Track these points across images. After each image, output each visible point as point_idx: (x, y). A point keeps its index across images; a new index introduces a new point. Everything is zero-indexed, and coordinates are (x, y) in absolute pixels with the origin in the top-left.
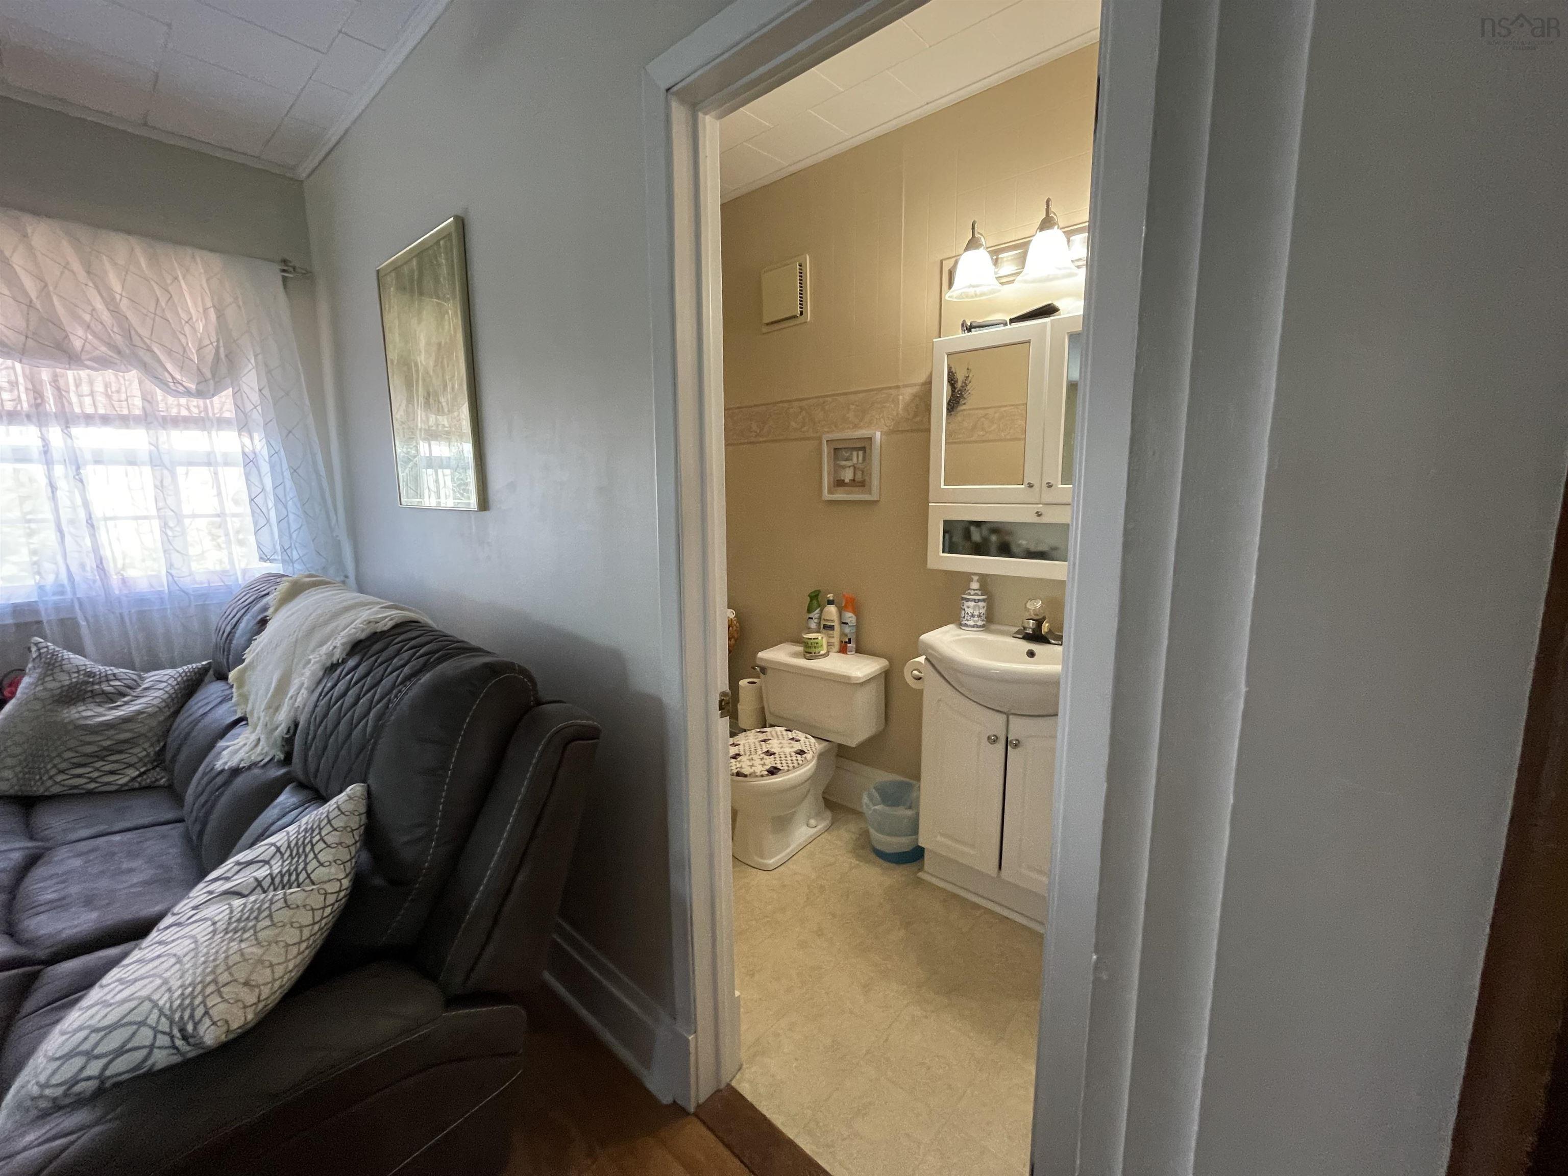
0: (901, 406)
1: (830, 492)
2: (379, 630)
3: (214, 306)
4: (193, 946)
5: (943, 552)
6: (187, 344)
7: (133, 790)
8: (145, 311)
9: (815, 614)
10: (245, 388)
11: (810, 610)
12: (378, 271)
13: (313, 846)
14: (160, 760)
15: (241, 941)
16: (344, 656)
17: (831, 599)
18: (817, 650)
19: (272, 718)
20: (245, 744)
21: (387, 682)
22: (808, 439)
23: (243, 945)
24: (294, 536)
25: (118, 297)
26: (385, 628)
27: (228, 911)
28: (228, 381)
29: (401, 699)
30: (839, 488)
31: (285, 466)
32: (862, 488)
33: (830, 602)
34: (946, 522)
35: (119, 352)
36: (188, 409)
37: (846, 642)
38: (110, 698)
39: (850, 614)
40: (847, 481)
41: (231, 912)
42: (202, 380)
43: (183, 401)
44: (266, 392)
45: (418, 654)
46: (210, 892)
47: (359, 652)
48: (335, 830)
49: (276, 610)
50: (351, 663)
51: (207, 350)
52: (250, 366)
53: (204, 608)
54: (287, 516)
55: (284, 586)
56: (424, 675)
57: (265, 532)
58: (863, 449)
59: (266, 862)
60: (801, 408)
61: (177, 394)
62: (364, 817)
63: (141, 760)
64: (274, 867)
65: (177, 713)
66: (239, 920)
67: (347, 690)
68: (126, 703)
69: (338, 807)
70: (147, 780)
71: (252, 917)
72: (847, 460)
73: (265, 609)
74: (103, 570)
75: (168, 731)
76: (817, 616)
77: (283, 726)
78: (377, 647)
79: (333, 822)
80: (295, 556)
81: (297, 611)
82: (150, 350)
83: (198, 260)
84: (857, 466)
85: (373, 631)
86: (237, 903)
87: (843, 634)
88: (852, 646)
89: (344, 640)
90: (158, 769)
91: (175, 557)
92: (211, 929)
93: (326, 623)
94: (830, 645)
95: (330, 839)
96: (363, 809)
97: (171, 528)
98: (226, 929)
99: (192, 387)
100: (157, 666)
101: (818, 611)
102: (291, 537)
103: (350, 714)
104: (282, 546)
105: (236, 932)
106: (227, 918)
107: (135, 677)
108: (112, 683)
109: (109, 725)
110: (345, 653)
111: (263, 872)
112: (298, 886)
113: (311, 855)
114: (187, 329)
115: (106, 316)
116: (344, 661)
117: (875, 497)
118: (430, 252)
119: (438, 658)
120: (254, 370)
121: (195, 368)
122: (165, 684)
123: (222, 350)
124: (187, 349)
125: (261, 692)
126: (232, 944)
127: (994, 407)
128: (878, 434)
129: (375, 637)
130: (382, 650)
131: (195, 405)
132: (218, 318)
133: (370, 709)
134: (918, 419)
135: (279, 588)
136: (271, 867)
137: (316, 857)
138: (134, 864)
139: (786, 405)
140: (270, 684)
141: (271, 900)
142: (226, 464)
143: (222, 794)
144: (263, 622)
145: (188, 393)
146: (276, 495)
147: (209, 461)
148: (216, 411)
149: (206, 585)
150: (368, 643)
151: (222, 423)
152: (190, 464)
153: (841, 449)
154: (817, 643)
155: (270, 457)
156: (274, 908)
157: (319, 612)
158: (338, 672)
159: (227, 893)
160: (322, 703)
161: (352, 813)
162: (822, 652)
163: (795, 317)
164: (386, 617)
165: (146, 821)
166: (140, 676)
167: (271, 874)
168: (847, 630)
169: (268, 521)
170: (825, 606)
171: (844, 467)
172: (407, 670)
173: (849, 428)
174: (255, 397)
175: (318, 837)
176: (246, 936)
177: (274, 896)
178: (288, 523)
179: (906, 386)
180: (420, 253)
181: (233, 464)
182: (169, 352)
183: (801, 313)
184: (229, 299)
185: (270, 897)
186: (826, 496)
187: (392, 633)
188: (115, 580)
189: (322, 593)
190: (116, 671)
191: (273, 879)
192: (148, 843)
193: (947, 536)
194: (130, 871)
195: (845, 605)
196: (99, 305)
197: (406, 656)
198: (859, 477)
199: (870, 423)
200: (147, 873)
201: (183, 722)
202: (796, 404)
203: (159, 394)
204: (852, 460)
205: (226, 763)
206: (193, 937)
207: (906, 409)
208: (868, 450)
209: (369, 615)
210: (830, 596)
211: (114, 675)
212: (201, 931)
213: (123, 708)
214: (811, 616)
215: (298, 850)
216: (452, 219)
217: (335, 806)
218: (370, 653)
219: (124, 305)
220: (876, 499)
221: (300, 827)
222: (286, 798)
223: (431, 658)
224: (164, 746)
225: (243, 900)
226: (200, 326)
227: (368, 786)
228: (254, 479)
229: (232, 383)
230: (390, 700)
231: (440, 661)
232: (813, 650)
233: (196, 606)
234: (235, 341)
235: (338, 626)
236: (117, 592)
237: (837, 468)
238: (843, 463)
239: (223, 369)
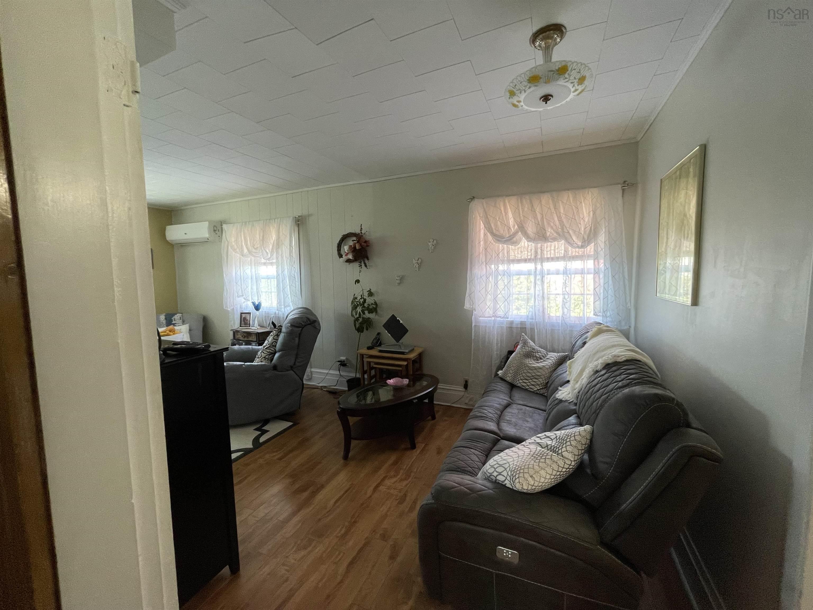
2: (618, 361)
3: (593, 210)
4: (523, 455)
6: (581, 228)
7: (537, 393)
8: (569, 218)
10: (599, 242)
12: (661, 180)
13: (566, 442)
14: (546, 386)
15: (535, 462)
16: (601, 368)
19: (574, 385)
20: (566, 392)
21: (611, 387)
23: (535, 464)
24: (609, 306)
25: (562, 214)
26: (621, 361)
27: (535, 450)
28: (593, 240)
29: (614, 396)
31: (610, 274)
35: (559, 235)
36: (578, 253)
38: (538, 359)
41: (536, 451)
42: (584, 241)
43: (577, 249)
44: (607, 242)
45: (628, 378)
46: (535, 441)
47: (607, 368)
48: (575, 440)
49: (590, 339)
50: (603, 372)
51: (587, 229)
52: (603, 232)
53: (571, 331)
54: (608, 296)
55: (595, 329)
56: (626, 389)
57: (598, 303)
59: (552, 440)
61: (575, 248)
62: (588, 441)
63: (541, 384)
64: (553, 443)
65: (555, 370)
66: (537, 454)
67: (597, 384)
68: (541, 362)
69: (579, 432)
70: (542, 392)
71: (540, 456)
73: (586, 338)
74: (544, 312)
75: (551, 376)
77: (577, 390)
78: (614, 368)
79: (576, 437)
80: (608, 314)
81: (595, 342)
82: (568, 232)
83: (590, 193)
85: (615, 360)
86: (539, 448)
89: (602, 362)
90: (545, 389)
91: (566, 310)
92: (529, 452)
93: (603, 351)
95: (573, 443)
96: (589, 437)
97: (566, 299)
98: (533, 455)
99: (580, 244)
100: (554, 351)
102: (608, 306)
103: (595, 394)
104: (603, 309)
105: (534, 458)
106: (534, 451)
107: (545, 353)
108: (539, 354)
109: (535, 368)
110: (602, 367)
111: (549, 443)
112: (557, 455)
113: (564, 446)
114: (582, 221)
115: (557, 223)
116: (601, 371)
118: (686, 166)
119: (635, 383)
120: (604, 234)
121: (582, 236)
122: (553, 359)
123: (593, 228)
124: (581, 230)
125: (575, 373)
126: (532, 461)
129: (616, 364)
130: (615, 371)
131: (581, 251)
132: (593, 214)
133: (602, 396)
135: (593, 330)
136: (552, 442)
137: (566, 447)
138: (529, 420)
140: (578, 370)
141: (547, 453)
142: (588, 273)
143: (555, 407)
144: (585, 343)
145: (578, 247)
146: (604, 288)
147: (582, 272)
148: (588, 252)
149: (574, 322)
150: (611, 366)
151: (589, 257)
152: (576, 273)
155: (605, 270)
156: (547, 457)
157: (602, 345)
158: (598, 374)
159: (538, 443)
160: (588, 386)
161: (584, 437)
164: (623, 355)
165: (537, 406)
166: (547, 353)
167: (551, 445)
169: (599, 298)
172: (620, 384)
174: (603, 245)
175: (569, 440)
176: (536, 461)
177: (549, 453)
178: (608, 299)
180: (681, 168)
181: (591, 273)
182: (574, 232)
184: (598, 205)
185: (547, 452)
187: (623, 364)
188: (546, 317)
189: (608, 336)
190: (541, 350)
191: (551, 447)
192: (535, 415)
194: (527, 421)
196: (556, 219)
197: (623, 377)
200: (532, 425)
201: (555, 375)
203: (570, 248)
205: (559, 396)
206: (524, 452)
209: (619, 352)
211: (540, 351)
212: (527, 451)
213: (540, 363)
215: (562, 441)
216: (698, 147)
217: (578, 431)
218: (611, 370)
219: (563, 216)
221: (565, 432)
222: (572, 419)
223: (633, 382)
224: (548, 382)
225: (540, 449)
226: (586, 220)
227: (593, 428)
228: (597, 279)
229: (594, 241)
230: (609, 395)
231: (636, 384)
233: (569, 330)
234: (598, 223)
235: (606, 353)
236: (546, 321)
239: (592, 236)
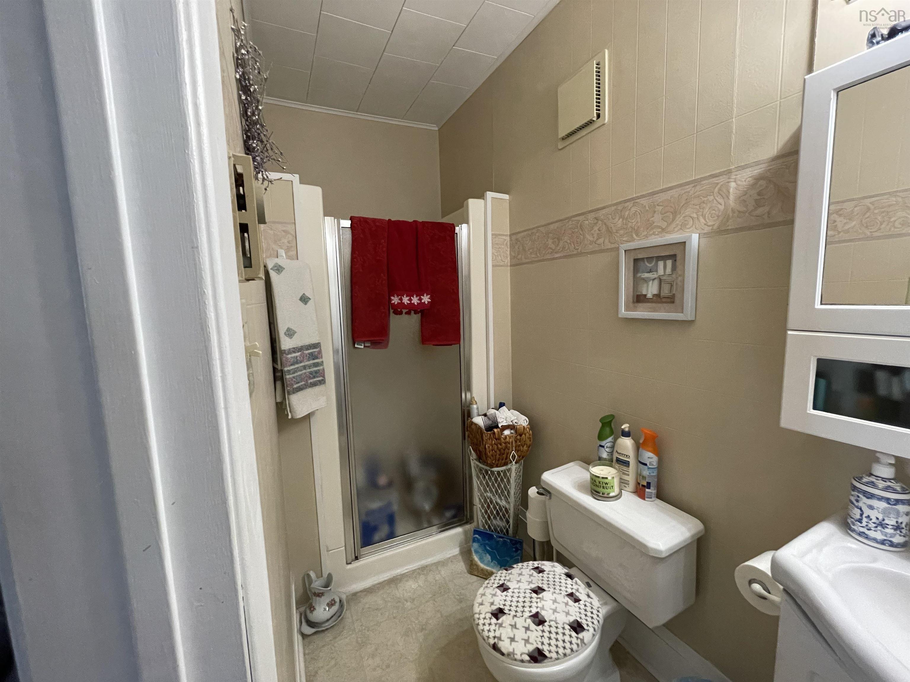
0: (732, 197)
1: (627, 309)
5: (815, 408)
9: (607, 442)
11: (601, 437)
17: (627, 430)
18: (605, 491)
22: (602, 251)
30: (640, 304)
32: (670, 305)
33: (626, 434)
34: (819, 361)
37: (643, 486)
39: (650, 454)
40: (649, 296)
58: (673, 257)
60: (596, 219)
72: (650, 271)
76: (609, 445)
84: (662, 278)
87: (639, 475)
88: (652, 491)
94: (623, 483)
101: (610, 439)
117: (688, 314)
127: (853, 200)
128: (695, 237)
134: (760, 211)
139: (580, 218)
153: (643, 259)
154: (606, 484)
162: (612, 494)
163: (591, 122)
168: (646, 472)
170: (619, 437)
171: (646, 280)
173: (654, 234)
179: (743, 168)
183: (598, 116)
186: (623, 312)
193: (822, 382)
195: (644, 442)
198: (666, 291)
199: (683, 226)
202: (591, 216)
204: (657, 271)
207: (742, 199)
208: (679, 258)
210: (625, 427)
214: (603, 443)
220: (690, 319)
232: (601, 490)
237: (637, 281)
238: (646, 275)
